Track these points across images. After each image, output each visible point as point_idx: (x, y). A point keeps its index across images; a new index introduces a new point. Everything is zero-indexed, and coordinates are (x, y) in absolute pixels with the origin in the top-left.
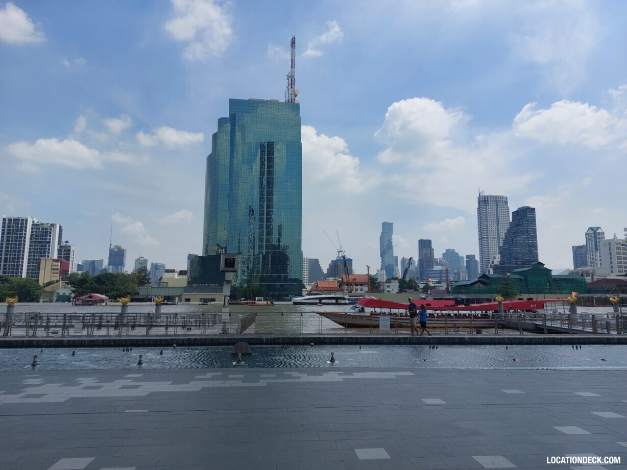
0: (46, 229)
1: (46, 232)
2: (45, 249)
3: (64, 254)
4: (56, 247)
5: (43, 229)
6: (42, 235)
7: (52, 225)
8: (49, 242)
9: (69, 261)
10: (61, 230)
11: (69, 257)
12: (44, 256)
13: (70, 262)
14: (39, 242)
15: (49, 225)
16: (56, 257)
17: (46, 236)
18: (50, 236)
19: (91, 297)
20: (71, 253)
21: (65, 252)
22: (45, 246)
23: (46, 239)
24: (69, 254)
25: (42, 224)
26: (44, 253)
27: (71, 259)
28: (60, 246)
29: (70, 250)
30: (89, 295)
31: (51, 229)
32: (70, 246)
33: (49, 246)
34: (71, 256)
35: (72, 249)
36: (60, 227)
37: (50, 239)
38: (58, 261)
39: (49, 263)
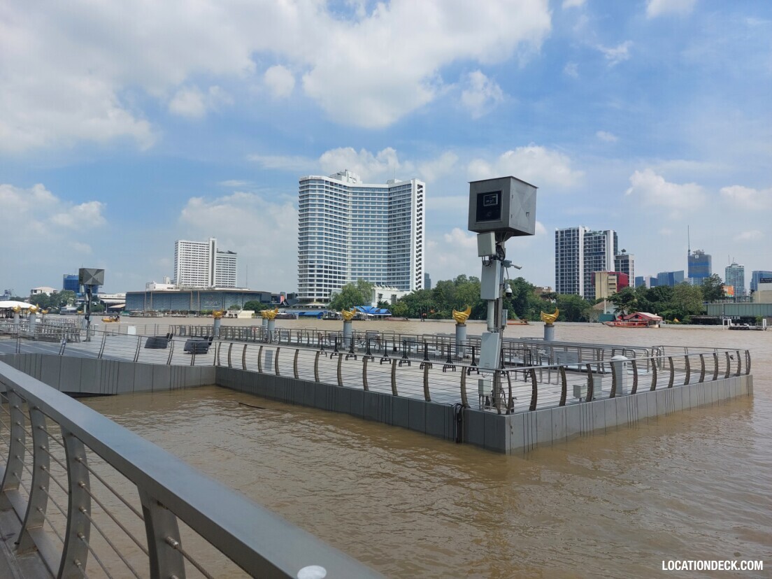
0: (599, 237)
1: (600, 242)
2: (600, 262)
3: (622, 266)
4: (612, 258)
5: (596, 238)
6: (596, 244)
7: (606, 232)
8: (604, 253)
9: (628, 273)
10: (615, 238)
11: (628, 269)
12: (600, 270)
13: (630, 275)
14: (593, 254)
15: (602, 233)
16: (613, 269)
17: (600, 246)
18: (604, 246)
19: (637, 316)
20: (630, 263)
21: (623, 263)
22: (600, 258)
23: (600, 250)
24: (628, 265)
25: (595, 233)
26: (600, 266)
27: (630, 271)
28: (617, 257)
29: (628, 261)
30: (635, 314)
31: (604, 237)
32: (628, 256)
33: (604, 257)
34: (630, 267)
35: (630, 258)
36: (615, 233)
37: (604, 249)
38: (614, 275)
39: (605, 277)
